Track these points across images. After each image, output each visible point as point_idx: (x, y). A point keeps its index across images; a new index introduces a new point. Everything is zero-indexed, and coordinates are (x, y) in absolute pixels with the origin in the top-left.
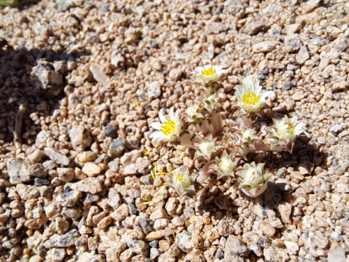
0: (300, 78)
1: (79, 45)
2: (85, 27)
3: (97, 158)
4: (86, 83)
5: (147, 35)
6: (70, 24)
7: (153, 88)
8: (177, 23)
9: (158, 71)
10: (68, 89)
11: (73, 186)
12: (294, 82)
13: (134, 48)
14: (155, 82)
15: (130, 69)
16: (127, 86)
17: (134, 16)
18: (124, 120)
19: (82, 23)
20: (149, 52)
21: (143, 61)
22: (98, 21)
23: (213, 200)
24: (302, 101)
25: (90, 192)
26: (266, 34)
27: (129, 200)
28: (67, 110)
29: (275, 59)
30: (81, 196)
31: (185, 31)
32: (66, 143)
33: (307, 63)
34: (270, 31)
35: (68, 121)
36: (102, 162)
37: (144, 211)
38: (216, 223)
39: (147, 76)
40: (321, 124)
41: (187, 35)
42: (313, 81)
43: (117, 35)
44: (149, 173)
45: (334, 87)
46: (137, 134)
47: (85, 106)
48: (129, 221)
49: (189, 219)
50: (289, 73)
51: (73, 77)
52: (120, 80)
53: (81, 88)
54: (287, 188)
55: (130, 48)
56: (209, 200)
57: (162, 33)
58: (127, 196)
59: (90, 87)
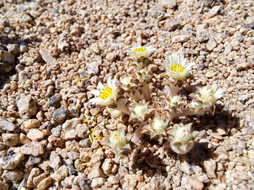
0: (211, 61)
1: (31, 35)
2: (38, 22)
3: (41, 125)
4: (36, 63)
5: (89, 30)
6: (25, 20)
7: (92, 67)
8: (112, 21)
9: (97, 54)
10: (18, 67)
11: (17, 150)
12: (206, 64)
13: (77, 38)
14: (94, 63)
15: (73, 53)
16: (70, 66)
17: (78, 16)
18: (66, 93)
19: (36, 21)
20: (89, 42)
21: (85, 49)
22: (49, 20)
23: (144, 160)
24: (214, 78)
25: (33, 154)
26: (181, 30)
27: (69, 162)
28: (17, 85)
29: (190, 48)
30: (24, 158)
31: (118, 27)
32: (14, 112)
33: (215, 50)
34: (184, 29)
35: (16, 94)
36: (46, 128)
37: (82, 171)
38: (148, 180)
39: (87, 59)
40: (230, 95)
41: (120, 30)
42: (220, 63)
43: (64, 29)
44: (88, 137)
45: (237, 67)
46: (78, 105)
47: (33, 82)
48: (68, 181)
49: (123, 177)
50: (201, 57)
51: (24, 58)
52: (65, 61)
53: (30, 67)
54: (209, 146)
55: (74, 38)
56: (141, 160)
57: (100, 29)
58: (67, 158)
59: (39, 66)
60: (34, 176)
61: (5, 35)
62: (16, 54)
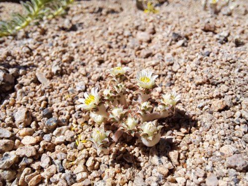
0: (176, 79)
1: (29, 62)
2: (35, 53)
3: (34, 132)
4: (32, 84)
5: (78, 58)
6: (24, 51)
7: (80, 86)
8: (98, 52)
9: (84, 76)
10: (17, 87)
11: (12, 153)
12: (172, 82)
13: (68, 65)
14: (82, 82)
15: (64, 76)
16: (61, 85)
17: (69, 48)
18: (57, 106)
19: (33, 52)
20: (78, 67)
21: (74, 73)
22: (44, 51)
23: (122, 157)
25: (26, 155)
26: (153, 58)
27: (57, 162)
28: (15, 101)
29: (160, 70)
31: (102, 56)
32: (11, 122)
33: (179, 71)
34: (156, 56)
35: (14, 108)
36: (39, 135)
37: (69, 169)
38: (125, 171)
39: (75, 79)
40: (191, 104)
41: (103, 58)
42: (183, 80)
43: (57, 58)
44: (75, 141)
45: (196, 83)
46: (67, 115)
47: (29, 99)
48: (56, 177)
49: (104, 172)
50: (169, 76)
51: (22, 79)
52: (57, 82)
53: (27, 87)
54: (173, 141)
55: (65, 64)
56: (119, 157)
57: (87, 58)
58: (56, 158)
59: (35, 86)
60: (25, 175)
61: (7, 62)
62: (16, 76)
